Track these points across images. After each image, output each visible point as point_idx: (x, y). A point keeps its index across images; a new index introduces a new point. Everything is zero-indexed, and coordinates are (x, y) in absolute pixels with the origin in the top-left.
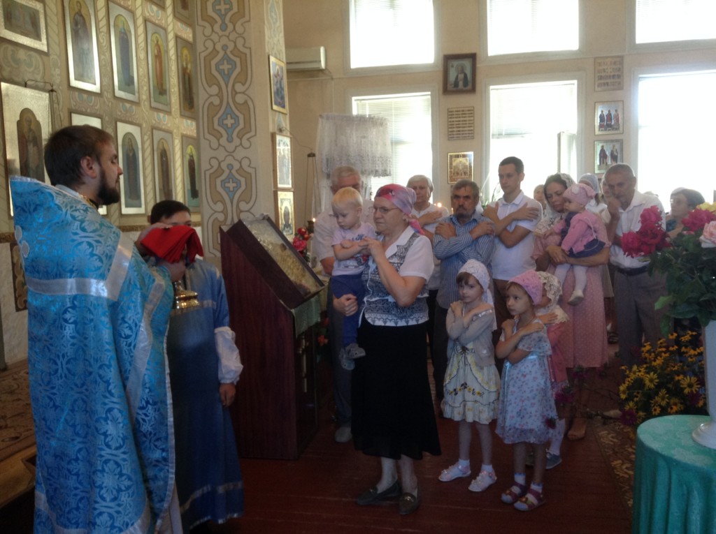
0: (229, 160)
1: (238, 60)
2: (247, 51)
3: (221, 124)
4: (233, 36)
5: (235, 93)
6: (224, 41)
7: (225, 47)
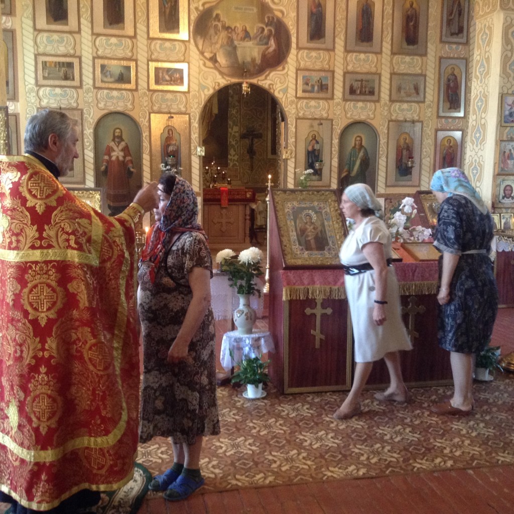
0: (476, 158)
1: (484, 99)
2: (488, 94)
3: (475, 137)
4: (483, 87)
5: (482, 118)
6: (481, 89)
7: (481, 92)
